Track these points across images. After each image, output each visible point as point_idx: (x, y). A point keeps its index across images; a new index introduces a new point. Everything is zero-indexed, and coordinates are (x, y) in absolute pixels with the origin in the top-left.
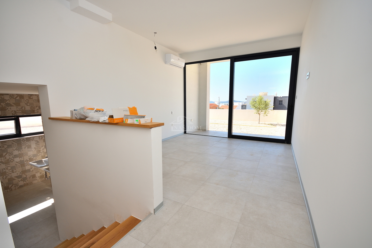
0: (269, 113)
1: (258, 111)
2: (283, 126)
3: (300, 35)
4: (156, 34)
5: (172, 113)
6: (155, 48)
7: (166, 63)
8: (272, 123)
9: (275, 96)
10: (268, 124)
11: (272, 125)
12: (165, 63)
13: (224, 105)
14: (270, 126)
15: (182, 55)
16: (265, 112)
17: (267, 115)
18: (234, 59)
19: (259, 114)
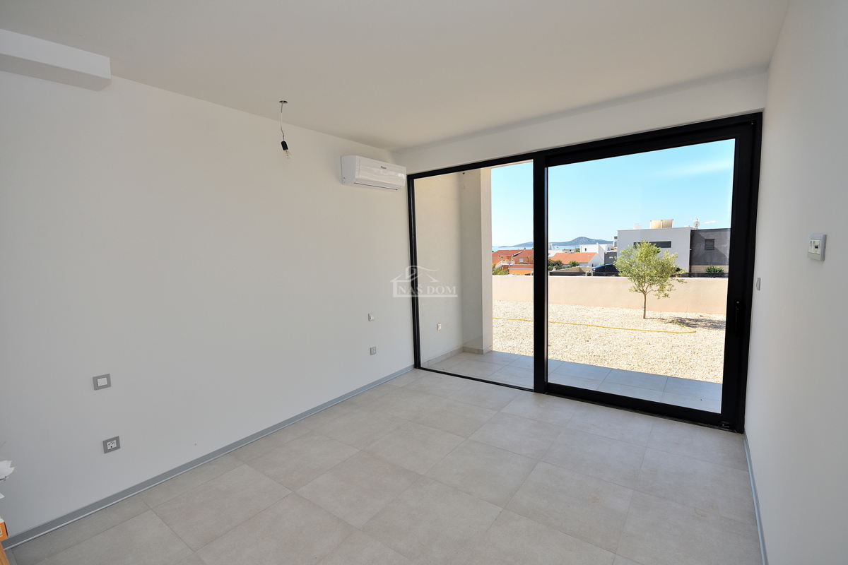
0: (673, 288)
1: (640, 284)
2: (714, 325)
3: (762, 69)
4: (284, 104)
5: (369, 318)
6: (284, 146)
7: (343, 180)
8: (683, 315)
9: (694, 228)
10: (672, 322)
11: (682, 322)
12: (343, 182)
13: (561, 252)
14: (677, 328)
15: (398, 153)
16: (662, 287)
17: (666, 296)
18: (544, 160)
19: (644, 292)
